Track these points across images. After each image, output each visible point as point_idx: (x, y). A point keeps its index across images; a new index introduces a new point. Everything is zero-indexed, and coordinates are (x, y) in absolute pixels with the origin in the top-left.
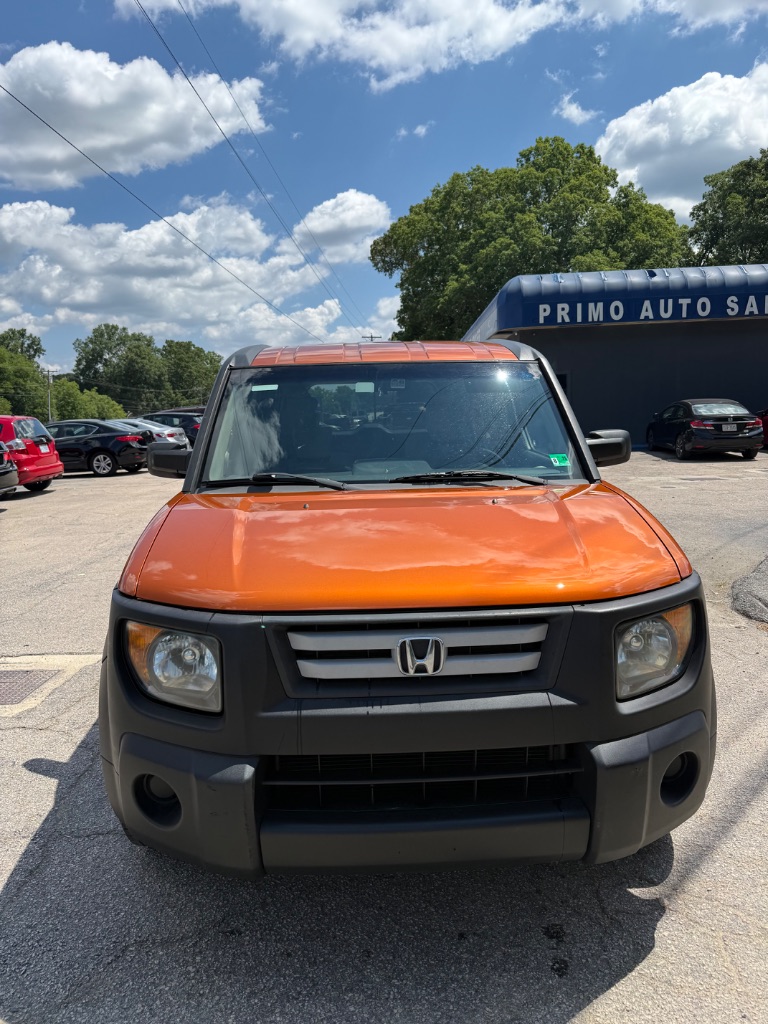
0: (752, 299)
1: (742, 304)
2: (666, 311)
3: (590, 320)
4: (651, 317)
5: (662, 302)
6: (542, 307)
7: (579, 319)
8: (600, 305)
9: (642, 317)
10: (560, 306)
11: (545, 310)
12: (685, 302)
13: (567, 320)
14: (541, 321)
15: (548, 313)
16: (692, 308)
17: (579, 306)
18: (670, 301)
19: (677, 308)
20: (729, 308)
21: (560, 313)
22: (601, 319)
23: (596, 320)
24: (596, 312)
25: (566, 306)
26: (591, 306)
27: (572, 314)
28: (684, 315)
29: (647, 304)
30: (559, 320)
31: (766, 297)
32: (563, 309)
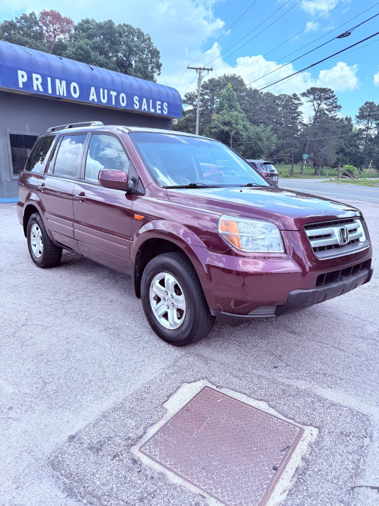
0: (144, 100)
1: (141, 102)
2: (104, 98)
3: (58, 94)
4: (96, 100)
5: (101, 90)
6: (20, 73)
7: (50, 91)
8: (64, 82)
9: (91, 100)
10: (35, 76)
11: (23, 76)
12: (114, 94)
13: (41, 89)
14: (21, 86)
15: (25, 79)
16: (117, 98)
17: (49, 79)
18: (106, 91)
19: (110, 96)
20: (135, 104)
21: (35, 83)
22: (65, 95)
23: (62, 94)
24: (61, 89)
25: (39, 77)
26: (57, 81)
27: (45, 84)
28: (114, 103)
29: (93, 89)
30: (35, 89)
31: (151, 101)
32: (37, 79)
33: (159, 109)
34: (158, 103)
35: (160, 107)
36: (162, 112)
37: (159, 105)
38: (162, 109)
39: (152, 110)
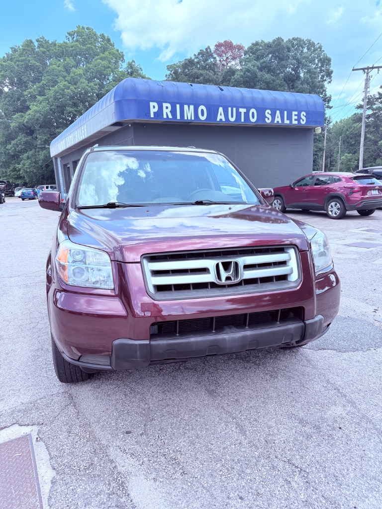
0: (278, 113)
1: (273, 115)
2: (232, 116)
3: (186, 118)
4: (224, 120)
5: (230, 109)
6: (152, 104)
7: (178, 117)
8: (192, 107)
9: (218, 120)
10: (165, 105)
11: (154, 107)
12: (243, 111)
13: (170, 116)
14: (152, 116)
15: (156, 109)
16: (247, 114)
17: (178, 106)
18: (234, 109)
19: (238, 114)
20: (267, 117)
21: (165, 111)
22: (193, 119)
23: (189, 118)
24: (189, 113)
25: (169, 105)
26: (186, 107)
27: (173, 112)
28: (243, 120)
29: (221, 109)
30: (165, 116)
31: (286, 112)
32: (167, 108)
33: (295, 120)
34: (294, 113)
35: (296, 117)
36: (299, 122)
37: (295, 115)
38: (299, 119)
39: (287, 122)
